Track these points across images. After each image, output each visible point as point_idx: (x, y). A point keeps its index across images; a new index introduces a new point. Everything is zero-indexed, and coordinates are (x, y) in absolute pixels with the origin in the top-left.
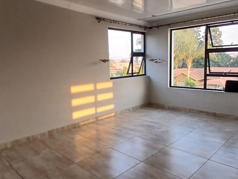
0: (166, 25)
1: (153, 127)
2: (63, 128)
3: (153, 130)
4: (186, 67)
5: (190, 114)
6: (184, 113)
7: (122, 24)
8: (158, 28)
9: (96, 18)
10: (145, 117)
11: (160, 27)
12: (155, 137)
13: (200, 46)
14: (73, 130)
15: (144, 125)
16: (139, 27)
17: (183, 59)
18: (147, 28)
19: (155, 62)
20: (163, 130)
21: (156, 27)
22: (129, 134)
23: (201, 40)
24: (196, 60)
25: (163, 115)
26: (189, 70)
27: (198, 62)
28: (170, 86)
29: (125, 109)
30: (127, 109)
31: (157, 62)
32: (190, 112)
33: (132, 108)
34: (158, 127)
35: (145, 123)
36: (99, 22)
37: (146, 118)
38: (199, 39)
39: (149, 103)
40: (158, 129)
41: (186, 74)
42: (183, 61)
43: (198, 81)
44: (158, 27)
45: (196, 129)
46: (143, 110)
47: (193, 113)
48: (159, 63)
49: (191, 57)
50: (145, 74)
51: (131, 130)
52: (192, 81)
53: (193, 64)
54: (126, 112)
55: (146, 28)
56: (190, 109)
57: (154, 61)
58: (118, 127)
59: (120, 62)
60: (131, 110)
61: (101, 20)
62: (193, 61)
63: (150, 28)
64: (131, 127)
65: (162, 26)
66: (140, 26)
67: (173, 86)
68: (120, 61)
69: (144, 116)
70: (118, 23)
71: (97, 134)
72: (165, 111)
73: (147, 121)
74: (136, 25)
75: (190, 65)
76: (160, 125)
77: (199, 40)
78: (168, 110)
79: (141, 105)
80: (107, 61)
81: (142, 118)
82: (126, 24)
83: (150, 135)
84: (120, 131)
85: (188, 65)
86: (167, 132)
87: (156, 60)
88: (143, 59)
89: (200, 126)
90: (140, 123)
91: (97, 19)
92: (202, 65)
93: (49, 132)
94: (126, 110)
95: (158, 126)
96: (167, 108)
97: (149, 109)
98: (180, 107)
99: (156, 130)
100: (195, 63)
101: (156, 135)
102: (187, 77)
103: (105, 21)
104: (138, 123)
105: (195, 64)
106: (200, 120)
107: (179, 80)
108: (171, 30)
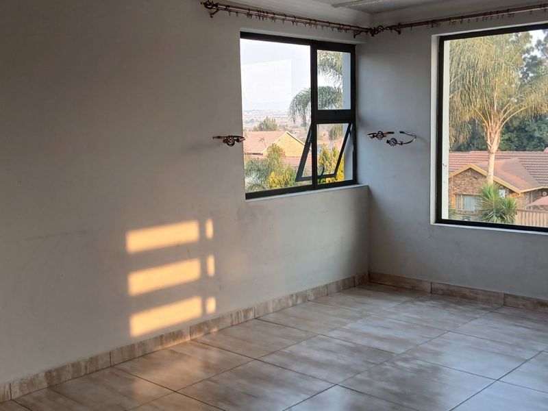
0: (427, 23)
1: (389, 356)
2: (93, 360)
3: (388, 366)
4: (483, 147)
5: (505, 311)
6: (484, 309)
7: (283, 20)
8: (399, 33)
9: (204, 4)
10: (360, 321)
11: (404, 30)
12: (395, 388)
13: (531, 75)
14: (127, 366)
15: (357, 350)
16: (336, 30)
17: (472, 122)
18: (361, 31)
19: (388, 142)
20: (421, 366)
21: (391, 28)
22: (314, 377)
23: (533, 54)
24: (516, 123)
25: (416, 316)
26: (493, 157)
27: (521, 129)
28: (439, 219)
29: (292, 296)
30: (297, 295)
31: (395, 142)
32: (505, 305)
33: (313, 289)
34: (404, 356)
35: (361, 342)
36: (211, 16)
37: (360, 326)
38: (528, 51)
39: (369, 274)
40: (405, 360)
41: (483, 172)
42: (470, 126)
43: (524, 193)
44: (398, 28)
45: (527, 361)
46: (350, 299)
47: (515, 307)
48: (402, 144)
49: (498, 112)
50: (355, 181)
51: (319, 364)
52: (503, 193)
53: (506, 137)
54: (294, 305)
55: (357, 31)
56: (506, 296)
57: (385, 140)
58: (274, 356)
59: (255, 130)
60: (312, 297)
61: (218, 10)
62: (507, 128)
63: (373, 31)
64: (317, 355)
65: (411, 25)
66: (341, 27)
67: (447, 218)
68: (256, 125)
69: (355, 319)
70: (273, 18)
71: (208, 379)
72: (422, 301)
73: (366, 335)
74: (330, 23)
75: (494, 142)
76: (411, 347)
77: (526, 55)
78: (432, 299)
79: (344, 281)
80: (238, 141)
81: (351, 325)
82: (296, 19)
83: (382, 381)
84: (283, 367)
85: (489, 142)
86: (436, 369)
87: (391, 136)
88: (348, 131)
89: (541, 352)
90: (344, 343)
91: (206, 7)
92: (536, 141)
93: (49, 374)
94: (294, 298)
95: (403, 351)
96: (429, 290)
97: (369, 296)
98: (471, 290)
99: (400, 364)
100: (512, 132)
101: (400, 381)
102: (486, 182)
103: (230, 11)
104: (338, 341)
105: (514, 135)
106: (538, 330)
107: (458, 191)
108: (441, 41)
